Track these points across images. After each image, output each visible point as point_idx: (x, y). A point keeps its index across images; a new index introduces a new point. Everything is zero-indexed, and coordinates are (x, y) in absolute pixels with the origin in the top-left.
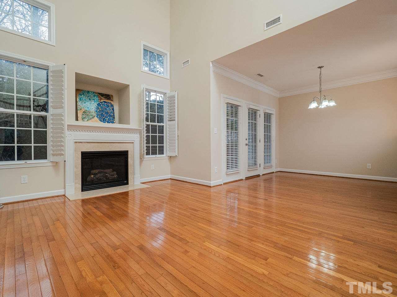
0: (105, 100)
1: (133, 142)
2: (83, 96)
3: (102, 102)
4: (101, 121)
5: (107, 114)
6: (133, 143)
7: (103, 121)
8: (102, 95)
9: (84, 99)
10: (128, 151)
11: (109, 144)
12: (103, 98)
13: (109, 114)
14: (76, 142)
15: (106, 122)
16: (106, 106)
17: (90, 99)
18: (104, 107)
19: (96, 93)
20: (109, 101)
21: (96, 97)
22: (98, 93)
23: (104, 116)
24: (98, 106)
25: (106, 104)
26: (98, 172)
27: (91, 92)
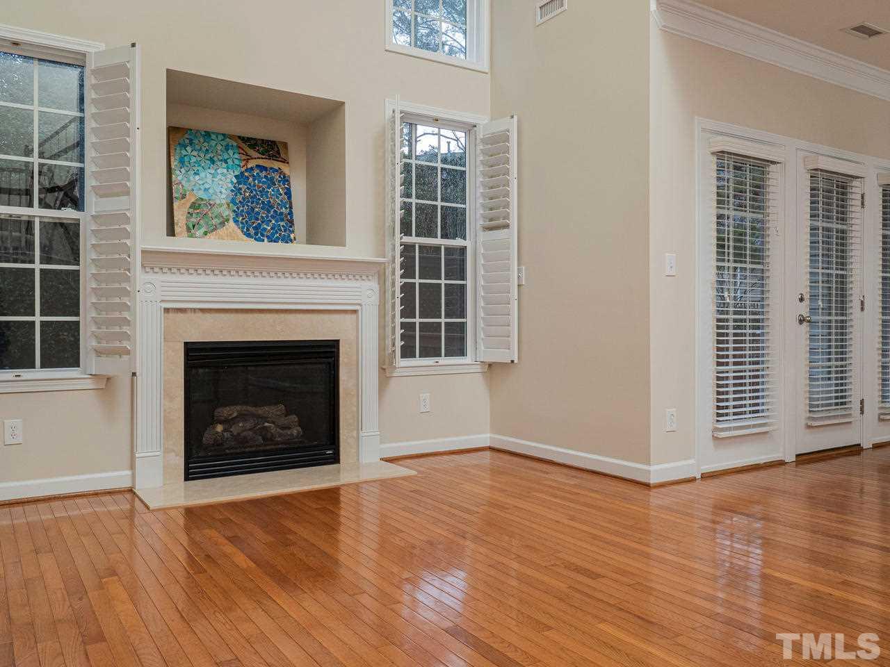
0: (261, 162)
1: (355, 308)
2: (189, 149)
3: (252, 169)
4: (249, 235)
5: (269, 212)
6: (355, 312)
7: (256, 234)
8: (252, 143)
9: (193, 159)
11: (276, 316)
12: (254, 154)
13: (275, 211)
14: (167, 310)
15: (266, 239)
16: (264, 183)
17: (212, 161)
18: (259, 187)
19: (231, 137)
20: (276, 165)
21: (231, 152)
22: (239, 137)
23: (257, 219)
24: (239, 183)
25: (264, 173)
26: (235, 414)
27: (217, 134)
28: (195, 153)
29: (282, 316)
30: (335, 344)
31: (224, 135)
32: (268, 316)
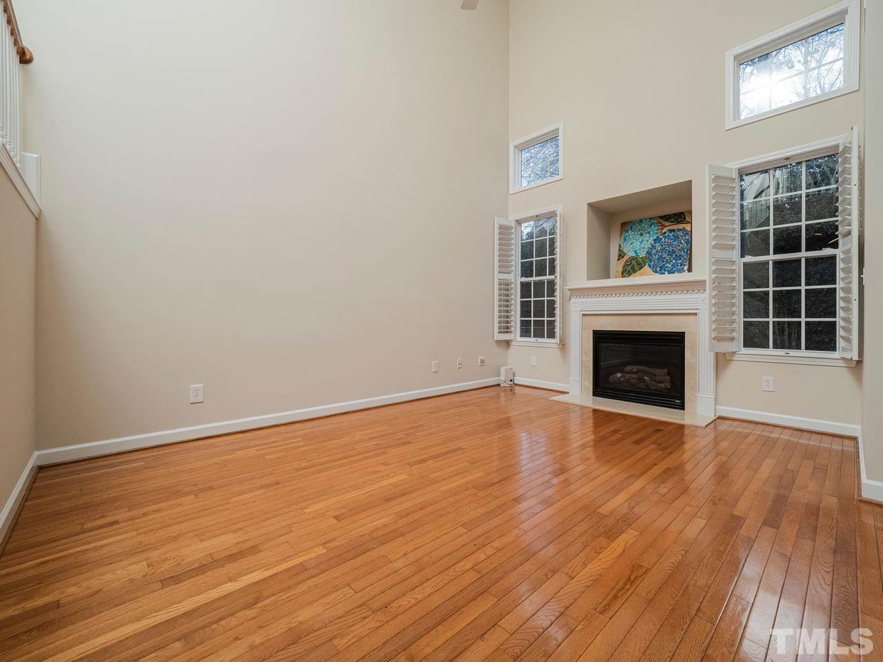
0: (671, 228)
1: (695, 311)
2: (630, 232)
3: (665, 233)
4: (656, 272)
5: (672, 256)
6: (696, 314)
7: (661, 270)
8: (666, 218)
10: (684, 333)
11: (640, 317)
12: (667, 223)
13: (676, 255)
14: (584, 315)
15: (666, 273)
16: (672, 239)
17: (641, 235)
18: (667, 242)
19: (654, 218)
20: (681, 226)
21: (653, 226)
22: (659, 217)
23: (663, 262)
24: (655, 243)
25: (673, 233)
26: (635, 370)
27: (646, 219)
28: (632, 233)
29: (645, 317)
30: (682, 335)
31: (650, 218)
32: (636, 317)
